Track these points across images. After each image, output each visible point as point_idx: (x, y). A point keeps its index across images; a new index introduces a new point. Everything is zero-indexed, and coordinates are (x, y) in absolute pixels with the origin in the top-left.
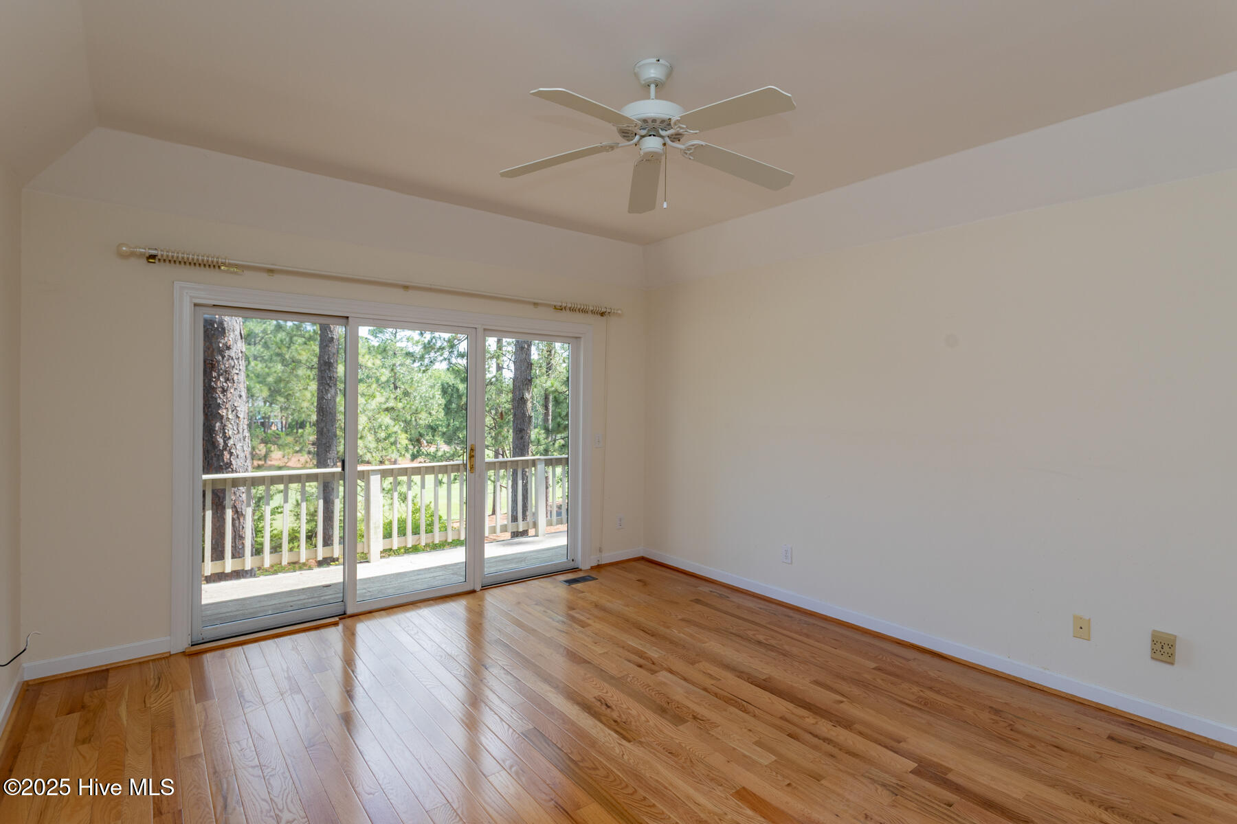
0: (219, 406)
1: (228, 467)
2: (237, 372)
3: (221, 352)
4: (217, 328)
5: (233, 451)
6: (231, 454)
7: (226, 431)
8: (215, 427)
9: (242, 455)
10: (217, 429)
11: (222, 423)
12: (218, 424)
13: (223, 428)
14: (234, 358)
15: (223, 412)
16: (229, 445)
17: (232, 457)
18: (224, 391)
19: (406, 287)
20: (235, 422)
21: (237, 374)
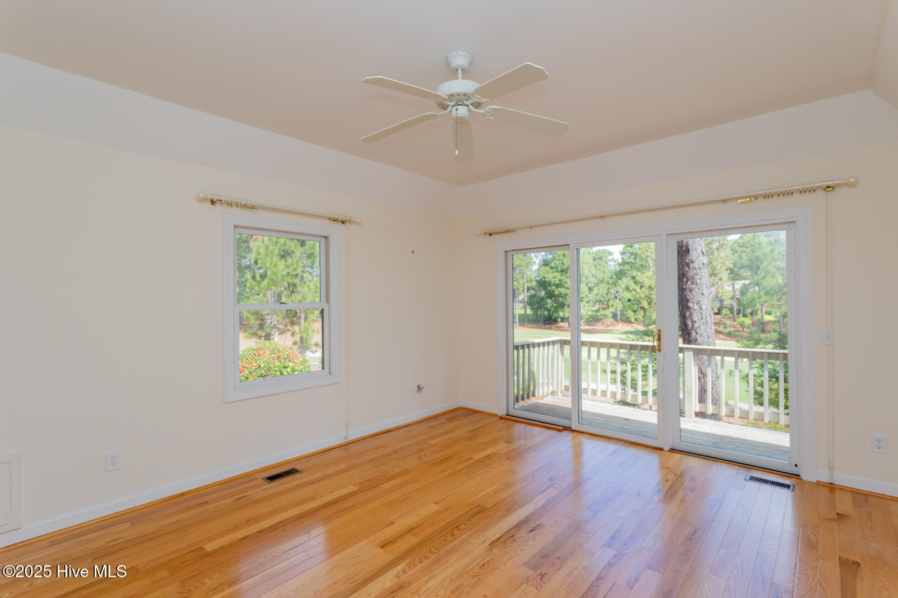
0: (688, 301)
1: (695, 341)
2: (699, 277)
3: (688, 265)
4: (685, 250)
5: (698, 331)
6: (697, 333)
7: (693, 317)
8: (686, 314)
9: (705, 334)
10: (687, 315)
11: (690, 312)
12: (688, 313)
13: (691, 315)
14: (697, 268)
15: (690, 305)
16: (695, 327)
17: (698, 335)
18: (691, 291)
19: (602, 217)
20: (699, 312)
21: (700, 279)
